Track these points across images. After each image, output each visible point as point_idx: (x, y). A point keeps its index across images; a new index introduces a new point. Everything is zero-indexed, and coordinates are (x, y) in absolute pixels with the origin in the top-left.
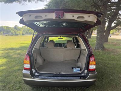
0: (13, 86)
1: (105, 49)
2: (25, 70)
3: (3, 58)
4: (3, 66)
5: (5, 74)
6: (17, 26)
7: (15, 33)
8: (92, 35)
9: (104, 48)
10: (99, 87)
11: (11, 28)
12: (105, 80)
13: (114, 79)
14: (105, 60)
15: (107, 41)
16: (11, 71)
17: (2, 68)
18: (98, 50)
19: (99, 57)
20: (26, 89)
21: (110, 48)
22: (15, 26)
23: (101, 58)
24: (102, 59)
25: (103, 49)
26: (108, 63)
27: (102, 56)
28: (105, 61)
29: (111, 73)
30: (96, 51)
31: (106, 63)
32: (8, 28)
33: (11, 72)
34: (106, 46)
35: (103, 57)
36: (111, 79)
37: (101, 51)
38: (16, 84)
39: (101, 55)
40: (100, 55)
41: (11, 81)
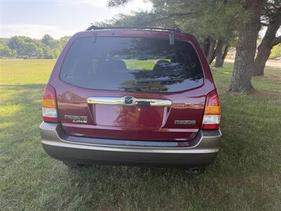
0: (25, 161)
1: (254, 90)
2: (45, 122)
3: (12, 105)
4: (8, 121)
5: (12, 137)
6: (48, 36)
7: (45, 52)
8: (226, 60)
9: (252, 87)
10: (228, 173)
11: (34, 41)
12: (246, 157)
13: (269, 156)
14: (251, 115)
15: (261, 73)
16: (26, 130)
17: (6, 124)
18: (235, 93)
19: (236, 108)
20: (55, 169)
21: (267, 89)
22: (45, 36)
23: (242, 109)
24: (242, 113)
25: (250, 89)
26: (258, 123)
27: (245, 106)
28: (250, 118)
29: (262, 143)
30: (232, 94)
31: (252, 122)
32: (28, 40)
33: (26, 133)
34: (257, 83)
35: (247, 108)
36: (259, 157)
37: (242, 95)
38: (32, 159)
39: (243, 104)
40: (240, 103)
41: (23, 152)
